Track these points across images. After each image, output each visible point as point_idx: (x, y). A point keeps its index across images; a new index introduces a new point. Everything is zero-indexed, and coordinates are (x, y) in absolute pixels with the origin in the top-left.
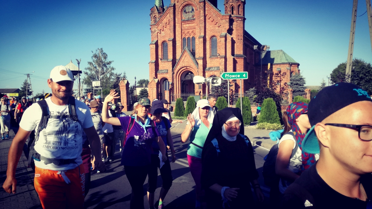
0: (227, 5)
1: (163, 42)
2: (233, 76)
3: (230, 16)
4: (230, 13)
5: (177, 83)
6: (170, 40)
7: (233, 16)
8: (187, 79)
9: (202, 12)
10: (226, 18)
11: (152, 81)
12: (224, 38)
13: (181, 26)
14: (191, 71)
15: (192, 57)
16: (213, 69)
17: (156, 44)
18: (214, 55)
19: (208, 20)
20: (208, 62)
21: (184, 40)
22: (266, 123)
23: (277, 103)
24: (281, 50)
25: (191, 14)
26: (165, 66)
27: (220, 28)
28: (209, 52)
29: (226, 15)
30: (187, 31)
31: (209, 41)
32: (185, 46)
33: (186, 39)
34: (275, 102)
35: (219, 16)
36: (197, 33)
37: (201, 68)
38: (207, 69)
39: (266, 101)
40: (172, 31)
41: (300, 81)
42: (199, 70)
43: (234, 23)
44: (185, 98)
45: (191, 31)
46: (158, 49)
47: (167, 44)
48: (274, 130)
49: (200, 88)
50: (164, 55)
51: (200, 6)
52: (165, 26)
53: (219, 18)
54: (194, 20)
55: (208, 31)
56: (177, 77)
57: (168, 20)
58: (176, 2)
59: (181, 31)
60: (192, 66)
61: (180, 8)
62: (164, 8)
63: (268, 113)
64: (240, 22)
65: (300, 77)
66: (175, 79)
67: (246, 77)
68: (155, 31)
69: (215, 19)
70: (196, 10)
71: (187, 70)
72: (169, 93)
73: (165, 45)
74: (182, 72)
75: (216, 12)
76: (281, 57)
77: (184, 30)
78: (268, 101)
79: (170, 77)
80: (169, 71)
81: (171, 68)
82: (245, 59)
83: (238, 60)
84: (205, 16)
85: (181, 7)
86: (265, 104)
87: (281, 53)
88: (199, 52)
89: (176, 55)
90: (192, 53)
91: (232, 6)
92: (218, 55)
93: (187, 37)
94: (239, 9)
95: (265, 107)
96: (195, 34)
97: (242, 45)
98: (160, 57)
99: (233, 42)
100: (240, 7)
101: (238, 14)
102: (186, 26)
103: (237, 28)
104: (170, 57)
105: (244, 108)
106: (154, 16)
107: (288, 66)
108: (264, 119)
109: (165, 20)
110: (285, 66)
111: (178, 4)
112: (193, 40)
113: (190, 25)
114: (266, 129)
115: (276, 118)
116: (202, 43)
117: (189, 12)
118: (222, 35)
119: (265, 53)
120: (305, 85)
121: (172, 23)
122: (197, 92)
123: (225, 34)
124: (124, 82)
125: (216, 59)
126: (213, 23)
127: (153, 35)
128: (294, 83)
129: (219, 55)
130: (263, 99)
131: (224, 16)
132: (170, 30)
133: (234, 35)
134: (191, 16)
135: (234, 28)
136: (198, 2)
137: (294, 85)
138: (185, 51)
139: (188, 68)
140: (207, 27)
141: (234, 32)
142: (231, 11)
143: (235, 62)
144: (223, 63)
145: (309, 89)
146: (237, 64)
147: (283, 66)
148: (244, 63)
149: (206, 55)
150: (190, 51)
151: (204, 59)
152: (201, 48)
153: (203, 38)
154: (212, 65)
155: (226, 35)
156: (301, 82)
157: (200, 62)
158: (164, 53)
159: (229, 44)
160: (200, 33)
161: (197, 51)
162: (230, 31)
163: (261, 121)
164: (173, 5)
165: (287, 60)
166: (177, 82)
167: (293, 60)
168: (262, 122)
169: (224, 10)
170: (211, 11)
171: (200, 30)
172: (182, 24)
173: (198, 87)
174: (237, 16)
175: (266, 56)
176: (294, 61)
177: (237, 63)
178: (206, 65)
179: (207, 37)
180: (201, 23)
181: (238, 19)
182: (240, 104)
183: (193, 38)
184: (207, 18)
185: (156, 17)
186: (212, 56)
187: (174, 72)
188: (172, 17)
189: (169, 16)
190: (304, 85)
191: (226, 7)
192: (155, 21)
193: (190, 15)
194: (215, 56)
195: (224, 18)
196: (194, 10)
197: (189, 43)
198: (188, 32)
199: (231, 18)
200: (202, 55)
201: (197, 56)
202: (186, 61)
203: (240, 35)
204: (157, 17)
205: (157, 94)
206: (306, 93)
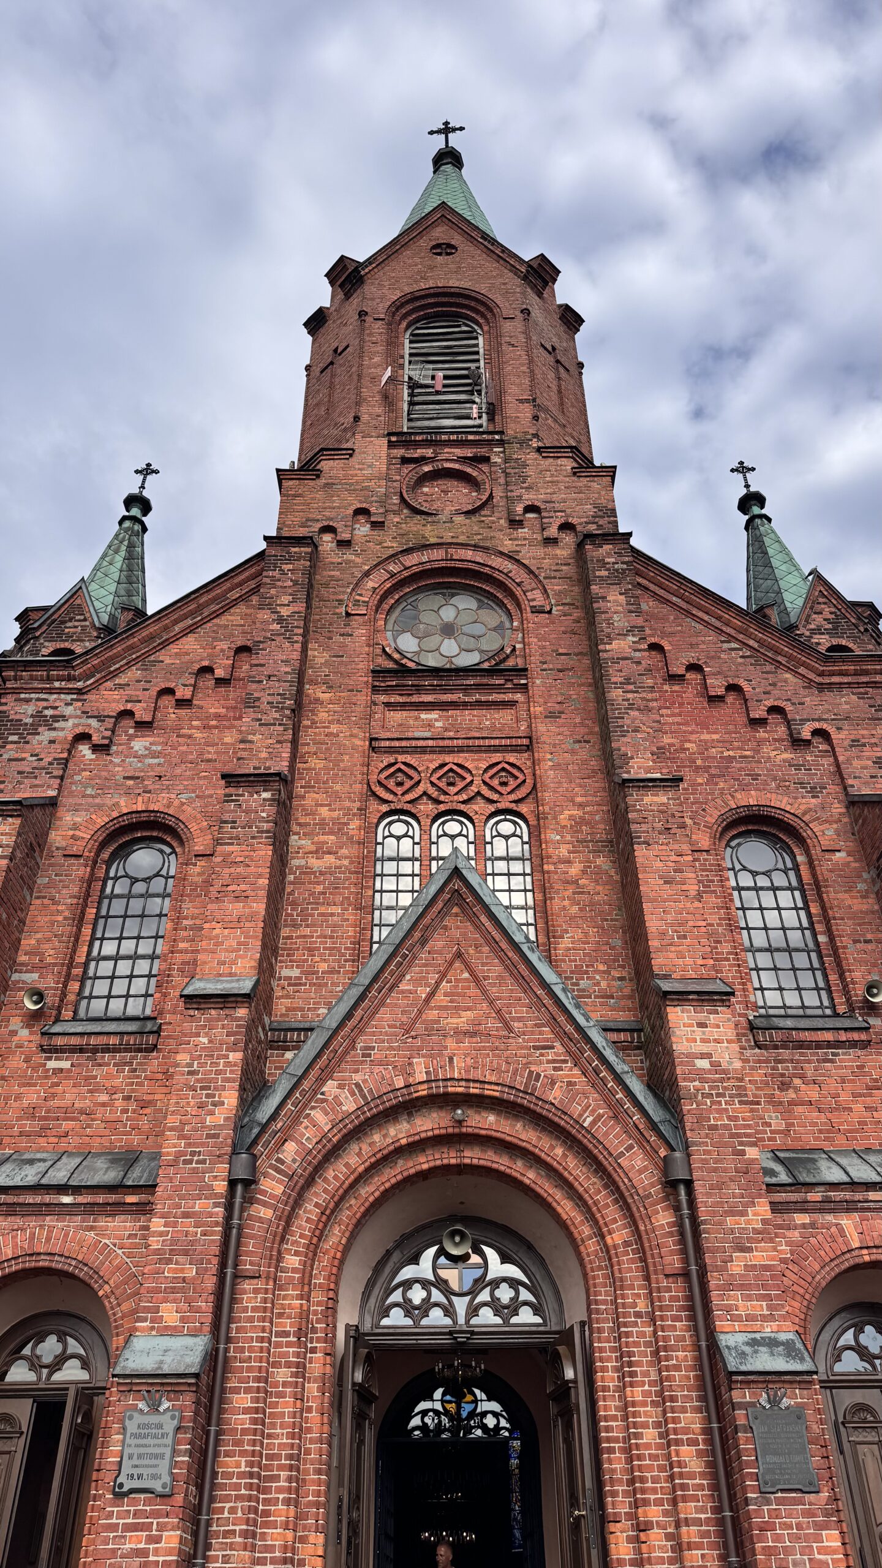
1: (123, 839)
8: (397, 1318)
10: (864, 679)
13: (361, 706)
18: (800, 1013)
25: (467, 642)
26: (90, 1100)
27: (809, 754)
28: (733, 973)
30: (431, 761)
35: (781, 659)
36: (548, 776)
40: (279, 717)
45: (476, 761)
50: (102, 968)
51: (595, 565)
53: (790, 677)
54: (507, 674)
57: (223, 645)
58: (329, 547)
59: (360, 746)
70: (537, 610)
77: (391, 751)
81: (230, 1099)
85: (378, 577)
93: (425, 809)
102: (413, 721)
109: (193, 649)
111: (350, 556)
113: (467, 718)
117: (448, 630)
121: (280, 657)
125: (847, 1059)
126: (730, 709)
134: (475, 657)
136: (551, 560)
138: (445, 898)
157: (705, 1037)
158: (107, 947)
172: (374, 701)
183: (504, 827)
186: (781, 1015)
193: (465, 649)
195: (846, 680)
198: (442, 772)
202: (452, 1023)
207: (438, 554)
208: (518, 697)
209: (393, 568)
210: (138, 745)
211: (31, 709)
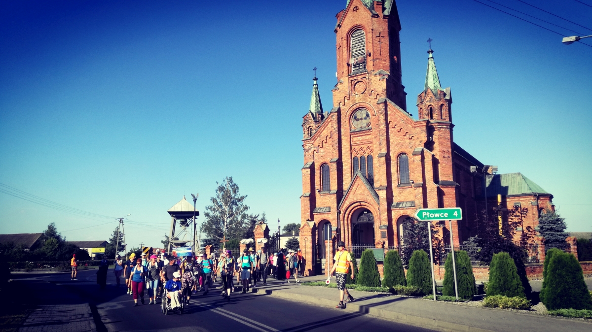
0: (422, 106)
1: (324, 166)
2: (437, 215)
3: (428, 122)
4: (427, 118)
5: (346, 229)
6: (332, 160)
7: (432, 121)
8: (361, 221)
9: (382, 117)
10: (421, 125)
11: (305, 225)
12: (420, 156)
13: (349, 139)
14: (368, 208)
15: (368, 187)
16: (404, 206)
17: (312, 168)
18: (405, 183)
19: (393, 129)
20: (394, 195)
21: (354, 160)
22: (499, 296)
23: (518, 260)
24: (519, 173)
25: (364, 121)
26: (326, 201)
27: (412, 141)
28: (396, 179)
29: (421, 120)
30: (359, 147)
31: (396, 161)
32: (357, 169)
33: (358, 159)
34: (513, 260)
35: (409, 122)
36: (375, 149)
37: (384, 202)
38: (394, 206)
39: (497, 256)
40: (337, 148)
41: (555, 223)
42: (381, 207)
43: (434, 132)
44: (360, 253)
45: (365, 146)
46: (314, 175)
47: (328, 167)
48: (514, 308)
49: (383, 236)
50: (325, 183)
51: (379, 109)
52: (325, 141)
53: (410, 126)
54: (369, 129)
55: (394, 146)
56: (346, 218)
57: (329, 131)
58: (341, 106)
59: (349, 147)
60: (369, 201)
61: (348, 114)
62: (324, 114)
63: (502, 278)
64: (445, 132)
65: (556, 218)
66: (342, 223)
67: (459, 216)
68: (310, 149)
69: (403, 128)
70: (373, 115)
71: (360, 207)
72: (331, 244)
73: (325, 169)
74: (353, 211)
75: (404, 116)
76: (519, 185)
77: (354, 146)
78: (500, 258)
79: (334, 219)
80: (331, 210)
81: (336, 204)
82: (457, 189)
83: (445, 190)
84: (387, 124)
85: (349, 111)
86: (495, 263)
87: (519, 178)
88: (380, 179)
89: (343, 185)
90: (368, 180)
91: (430, 107)
92: (411, 182)
93: (359, 156)
94: (441, 110)
95: (497, 268)
96: (371, 151)
97: (451, 167)
98: (317, 187)
99: (435, 162)
100: (444, 107)
101: (440, 118)
102: (357, 139)
103: (441, 140)
104: (334, 187)
105: (460, 270)
106: (308, 127)
107: (532, 198)
108: (496, 289)
109: (325, 132)
110: (528, 199)
111: (345, 107)
112: (369, 160)
113: (364, 137)
114: (501, 307)
115: (518, 288)
116: (383, 164)
117: (361, 119)
118: (415, 151)
119: (491, 179)
120: (566, 231)
121: (336, 136)
122: (378, 243)
123: (421, 150)
124: (261, 228)
125: (409, 189)
126: (400, 133)
127: (307, 155)
128: (546, 227)
129: (413, 183)
130: (492, 255)
131: (418, 122)
132: (333, 146)
133: (436, 151)
134: (365, 125)
135: (435, 140)
136: (375, 103)
137: (547, 231)
138: (357, 177)
139: (362, 203)
140: (391, 140)
141: (436, 146)
142: (430, 114)
143: (440, 194)
144: (421, 195)
145: (574, 237)
146: (444, 197)
147: (525, 199)
148: (456, 194)
149: (391, 183)
150: (366, 177)
151: (389, 189)
152: (383, 172)
153: (386, 156)
154: (402, 199)
155: (423, 151)
156: (559, 226)
157: (383, 194)
158: (324, 181)
159: (429, 164)
160: (381, 150)
161: (376, 177)
162: (429, 145)
163: (491, 292)
164: (336, 110)
165: (530, 189)
166: (346, 227)
167: (541, 188)
168: (493, 295)
169: (418, 113)
170: (397, 116)
171: (380, 144)
172: (351, 137)
173: (380, 235)
174: (439, 121)
175: (492, 183)
176: (543, 190)
177: (444, 195)
178: (393, 199)
179: (392, 155)
180: (381, 134)
181: (441, 126)
182: (451, 263)
183: (370, 157)
184: (390, 126)
185: (311, 127)
186: (402, 184)
187: (340, 211)
188: (335, 127)
189: (331, 126)
190: (564, 230)
191: (421, 108)
192: (310, 134)
193: (364, 123)
194: (407, 183)
195: (418, 125)
196: (370, 115)
197: (362, 165)
198: (361, 149)
199: (429, 125)
200: (384, 183)
201: (376, 185)
202: (359, 193)
203: (445, 150)
204: (313, 128)
205: (313, 246)
206: (570, 244)
207: (358, 105)
208: (371, 133)
209: (351, 109)
210: (321, 150)
211: (307, 147)
